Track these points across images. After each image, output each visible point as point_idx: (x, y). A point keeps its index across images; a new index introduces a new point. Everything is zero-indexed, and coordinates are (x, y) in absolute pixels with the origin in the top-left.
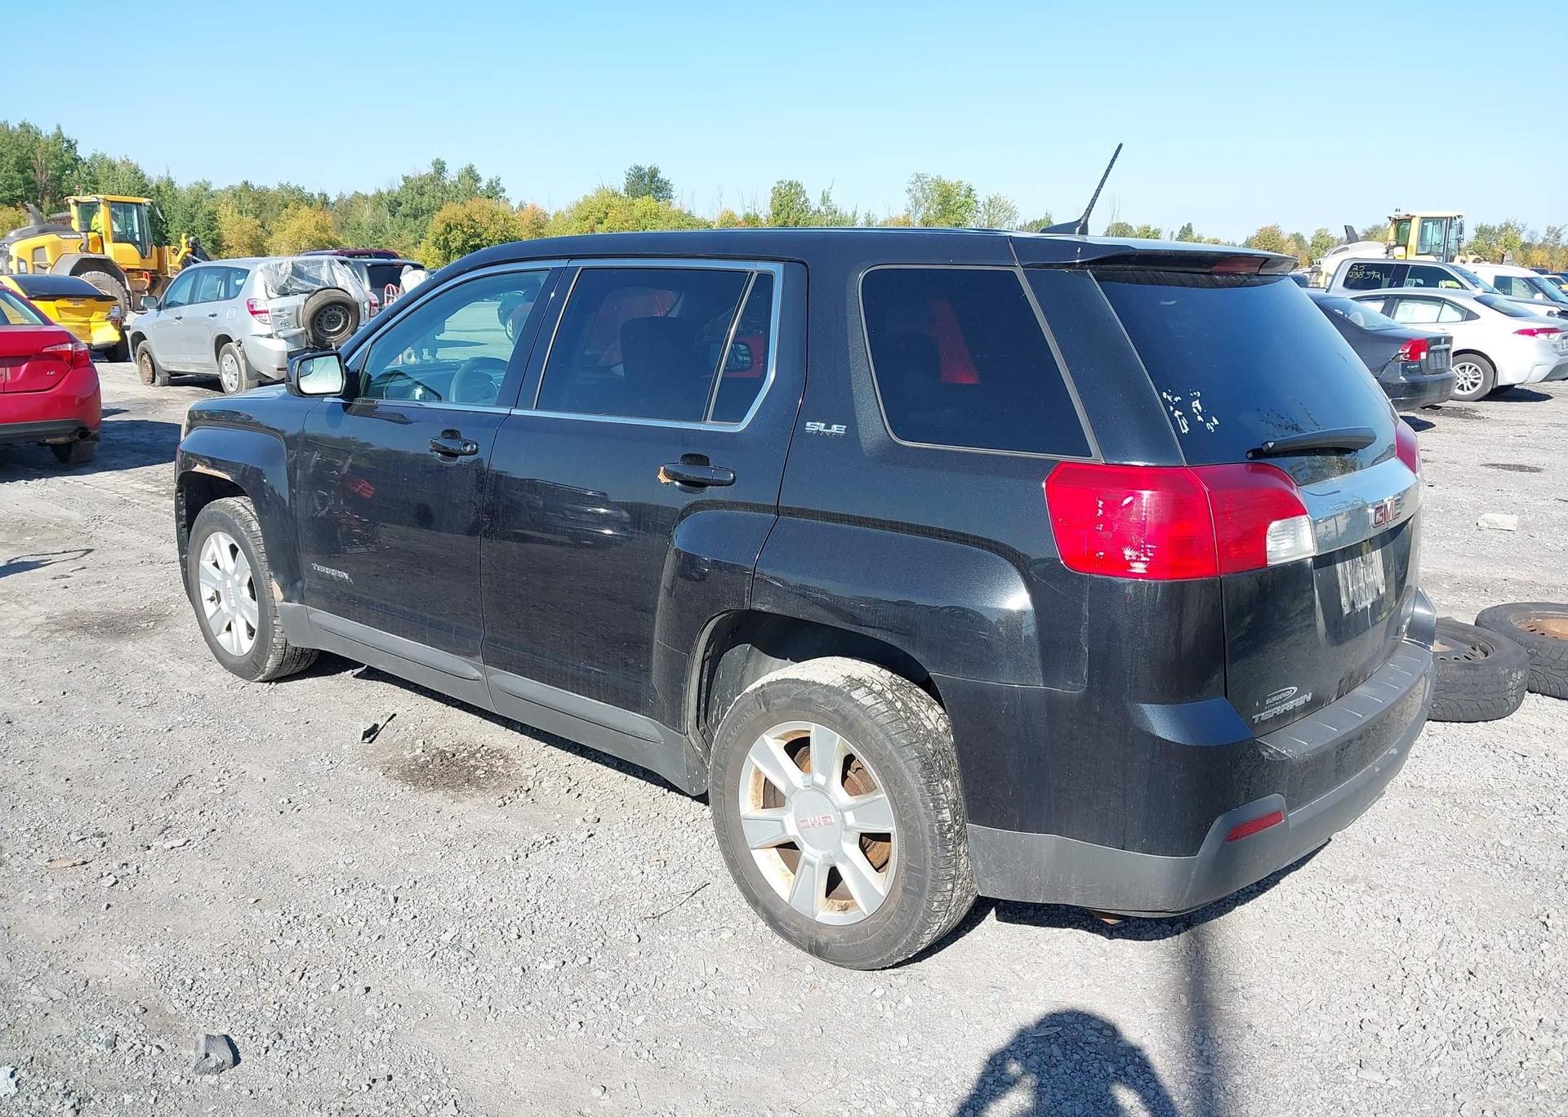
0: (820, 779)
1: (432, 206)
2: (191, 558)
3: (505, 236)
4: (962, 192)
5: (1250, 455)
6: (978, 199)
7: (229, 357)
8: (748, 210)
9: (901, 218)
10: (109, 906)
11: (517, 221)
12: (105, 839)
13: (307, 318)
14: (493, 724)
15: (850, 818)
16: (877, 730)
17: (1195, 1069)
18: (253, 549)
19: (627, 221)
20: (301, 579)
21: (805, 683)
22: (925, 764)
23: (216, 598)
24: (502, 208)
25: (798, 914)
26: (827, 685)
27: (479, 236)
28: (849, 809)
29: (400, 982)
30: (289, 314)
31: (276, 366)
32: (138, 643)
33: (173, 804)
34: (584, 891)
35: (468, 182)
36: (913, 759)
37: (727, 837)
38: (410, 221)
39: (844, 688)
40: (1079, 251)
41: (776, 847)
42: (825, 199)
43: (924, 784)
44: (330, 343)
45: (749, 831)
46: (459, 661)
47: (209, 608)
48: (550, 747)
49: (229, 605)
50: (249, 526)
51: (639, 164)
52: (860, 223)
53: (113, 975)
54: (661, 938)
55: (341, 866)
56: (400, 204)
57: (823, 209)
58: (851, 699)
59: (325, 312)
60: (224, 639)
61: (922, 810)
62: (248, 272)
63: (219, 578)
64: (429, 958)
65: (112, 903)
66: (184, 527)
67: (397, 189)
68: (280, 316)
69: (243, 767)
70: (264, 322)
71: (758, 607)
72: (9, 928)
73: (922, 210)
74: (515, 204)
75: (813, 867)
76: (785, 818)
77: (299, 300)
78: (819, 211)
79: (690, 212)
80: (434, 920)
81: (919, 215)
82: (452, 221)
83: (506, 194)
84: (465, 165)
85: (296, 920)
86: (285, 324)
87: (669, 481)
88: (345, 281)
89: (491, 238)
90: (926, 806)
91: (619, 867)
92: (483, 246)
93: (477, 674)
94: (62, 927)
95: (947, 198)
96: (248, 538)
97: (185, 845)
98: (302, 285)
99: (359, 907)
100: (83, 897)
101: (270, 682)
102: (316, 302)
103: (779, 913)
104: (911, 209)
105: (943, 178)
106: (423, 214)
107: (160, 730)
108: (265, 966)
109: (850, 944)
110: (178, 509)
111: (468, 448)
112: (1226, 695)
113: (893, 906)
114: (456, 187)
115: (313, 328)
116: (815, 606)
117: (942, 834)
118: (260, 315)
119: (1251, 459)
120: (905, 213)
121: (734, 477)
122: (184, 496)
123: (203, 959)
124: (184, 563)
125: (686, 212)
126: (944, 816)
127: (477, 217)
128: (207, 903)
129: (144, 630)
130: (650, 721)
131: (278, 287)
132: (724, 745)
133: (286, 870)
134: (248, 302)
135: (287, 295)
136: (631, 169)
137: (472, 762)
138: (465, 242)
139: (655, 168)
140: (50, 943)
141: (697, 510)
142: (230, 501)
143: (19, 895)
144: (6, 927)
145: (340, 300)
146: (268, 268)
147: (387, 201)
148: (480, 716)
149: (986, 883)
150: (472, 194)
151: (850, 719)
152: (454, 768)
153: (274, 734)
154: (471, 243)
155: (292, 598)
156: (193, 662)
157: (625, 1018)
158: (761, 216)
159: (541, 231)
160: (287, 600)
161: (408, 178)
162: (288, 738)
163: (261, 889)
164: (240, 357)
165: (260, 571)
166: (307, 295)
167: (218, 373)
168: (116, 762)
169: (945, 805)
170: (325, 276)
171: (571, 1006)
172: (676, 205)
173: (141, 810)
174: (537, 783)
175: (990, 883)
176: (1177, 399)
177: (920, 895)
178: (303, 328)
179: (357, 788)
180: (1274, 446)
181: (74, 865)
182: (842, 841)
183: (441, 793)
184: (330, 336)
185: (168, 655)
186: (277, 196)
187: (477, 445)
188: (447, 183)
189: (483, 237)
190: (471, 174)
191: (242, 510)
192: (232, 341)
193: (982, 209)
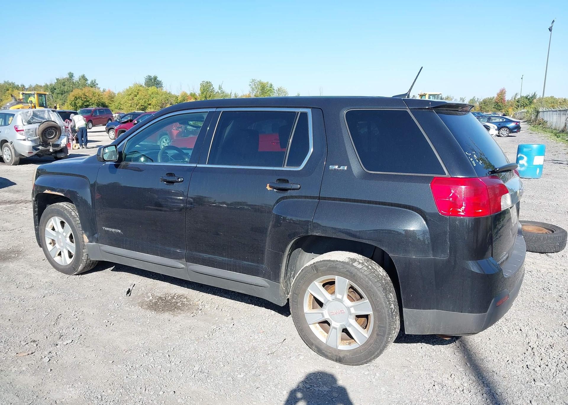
0: (339, 296)
1: (69, 90)
2: (41, 227)
3: (98, 101)
4: (269, 86)
5: (490, 173)
6: (274, 88)
7: (7, 148)
8: (191, 91)
9: (247, 95)
10: (51, 370)
11: (103, 96)
12: (37, 343)
13: (40, 133)
14: (175, 285)
15: (353, 310)
16: (365, 277)
17: (484, 388)
18: (73, 222)
19: (146, 96)
20: (96, 233)
21: (333, 261)
22: (384, 288)
23: (53, 242)
24: (97, 91)
25: (330, 347)
26: (343, 261)
27: (88, 101)
28: (351, 307)
29: (186, 388)
30: (32, 131)
31: (27, 152)
32: (14, 263)
33: (59, 326)
34: (240, 346)
35: (83, 81)
36: (380, 287)
37: (299, 321)
38: (60, 96)
39: (350, 262)
40: (430, 103)
41: (318, 323)
42: (220, 88)
43: (385, 295)
44: (49, 142)
45: (307, 317)
46: (174, 261)
47: (50, 247)
48: (201, 292)
49: (60, 245)
50: (70, 213)
51: (150, 75)
52: (233, 97)
53: (66, 398)
54: (278, 361)
55: (140, 345)
56: (55, 89)
57: (219, 91)
58: (353, 266)
59: (47, 130)
60: (57, 259)
61: (384, 305)
62: (14, 115)
63: (55, 235)
64: (193, 377)
65: (52, 368)
66: (37, 215)
67: (54, 83)
68: (29, 132)
69: (82, 309)
70: (22, 134)
71: (315, 234)
72: (11, 383)
73: (255, 92)
74: (102, 90)
75: (337, 330)
76: (324, 312)
77: (36, 126)
78: (218, 92)
79: (170, 92)
80: (188, 363)
81: (254, 94)
82: (77, 96)
83: (98, 86)
84: (81, 74)
85: (132, 368)
86: (31, 135)
87: (271, 189)
88: (55, 118)
89: (93, 102)
90: (386, 304)
91: (250, 336)
92: (90, 105)
93: (183, 266)
94: (35, 380)
95: (263, 87)
96: (71, 218)
97: (72, 342)
98: (37, 120)
99: (156, 360)
100: (38, 367)
101: (79, 275)
102: (43, 126)
103: (322, 347)
104: (251, 91)
105: (262, 81)
106: (65, 93)
107: (40, 297)
108: (128, 388)
109: (354, 356)
110: (34, 208)
111: (180, 180)
112: (492, 256)
113: (372, 341)
114: (78, 83)
115: (42, 137)
116: (340, 232)
117: (392, 313)
118: (20, 132)
119: (490, 174)
120: (249, 93)
121: (300, 187)
122: (37, 203)
123: (101, 387)
124: (37, 230)
125: (168, 92)
126: (392, 306)
127: (87, 94)
128: (93, 365)
129: (14, 257)
130: (263, 279)
131: (27, 121)
132: (297, 286)
133: (118, 348)
134: (15, 127)
135: (31, 124)
136: (147, 77)
137: (174, 300)
138: (83, 104)
139: (156, 76)
140: (33, 387)
141: (284, 199)
142: (61, 204)
143: (9, 369)
144: (10, 383)
145: (53, 125)
146: (23, 113)
147: (50, 88)
148: (169, 283)
149: (409, 329)
150: (85, 85)
151: (354, 273)
152: (168, 303)
153: (89, 295)
154: (85, 104)
155: (92, 241)
156: (41, 269)
157: (279, 392)
158: (196, 94)
159: (113, 99)
160: (90, 242)
161: (58, 79)
162: (95, 296)
163: (112, 357)
164: (11, 148)
165: (77, 231)
166: (40, 124)
167: (1, 155)
168: (27, 311)
169: (392, 303)
170: (46, 116)
171: (257, 390)
172: (164, 89)
173: (47, 330)
174: (203, 306)
175: (410, 329)
176: (470, 154)
177: (384, 336)
178: (38, 137)
179: (133, 314)
180: (499, 170)
181: (28, 354)
182: (349, 319)
183: (168, 313)
184: (49, 139)
185: (30, 267)
186: (4, 86)
187: (183, 178)
188: (74, 81)
189: (90, 102)
190: (84, 78)
191: (67, 207)
192: (8, 142)
193: (276, 92)
